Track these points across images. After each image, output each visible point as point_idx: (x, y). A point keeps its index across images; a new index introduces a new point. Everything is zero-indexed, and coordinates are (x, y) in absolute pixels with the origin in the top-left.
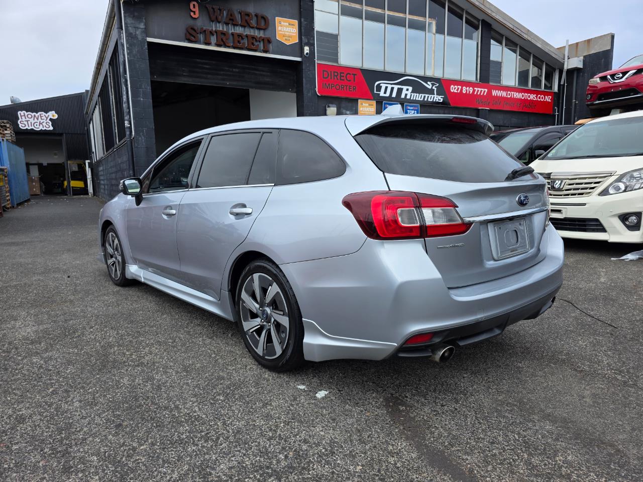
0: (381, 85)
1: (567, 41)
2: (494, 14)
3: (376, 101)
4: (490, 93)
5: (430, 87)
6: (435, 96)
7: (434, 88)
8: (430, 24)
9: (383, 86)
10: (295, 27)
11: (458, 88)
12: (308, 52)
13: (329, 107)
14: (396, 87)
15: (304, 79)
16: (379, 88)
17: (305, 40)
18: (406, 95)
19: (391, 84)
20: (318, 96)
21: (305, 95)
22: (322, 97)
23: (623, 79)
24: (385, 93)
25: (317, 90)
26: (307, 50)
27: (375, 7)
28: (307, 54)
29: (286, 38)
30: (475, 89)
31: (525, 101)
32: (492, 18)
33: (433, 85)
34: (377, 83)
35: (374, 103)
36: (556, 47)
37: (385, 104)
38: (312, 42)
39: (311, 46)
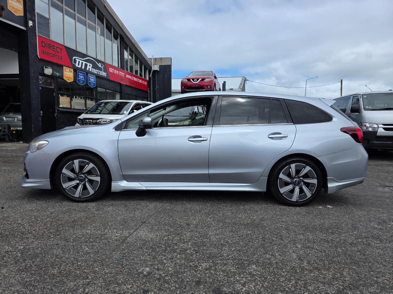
0: (76, 59)
1: (153, 56)
2: (127, 33)
3: (74, 70)
4: (125, 75)
5: (100, 66)
6: (103, 72)
7: (102, 67)
8: (98, 28)
9: (78, 60)
10: (21, 3)
11: (113, 70)
12: (32, 25)
13: (46, 68)
14: (84, 63)
15: (29, 44)
16: (75, 61)
17: (29, 16)
18: (89, 68)
19: (82, 60)
20: (39, 58)
21: (30, 56)
22: (42, 60)
23: (197, 82)
24: (79, 65)
25: (38, 54)
26: (31, 23)
27: (70, 8)
28: (31, 26)
29: (15, 10)
30: (120, 72)
31: (138, 83)
32: (126, 35)
33: (102, 65)
34: (74, 58)
35: (72, 70)
36: (149, 58)
37: (78, 72)
38: (34, 19)
39: (34, 21)
